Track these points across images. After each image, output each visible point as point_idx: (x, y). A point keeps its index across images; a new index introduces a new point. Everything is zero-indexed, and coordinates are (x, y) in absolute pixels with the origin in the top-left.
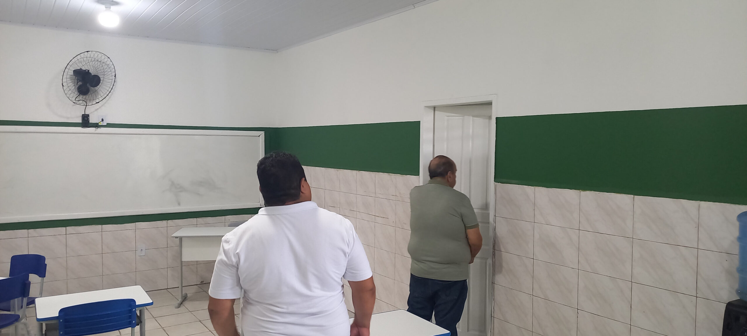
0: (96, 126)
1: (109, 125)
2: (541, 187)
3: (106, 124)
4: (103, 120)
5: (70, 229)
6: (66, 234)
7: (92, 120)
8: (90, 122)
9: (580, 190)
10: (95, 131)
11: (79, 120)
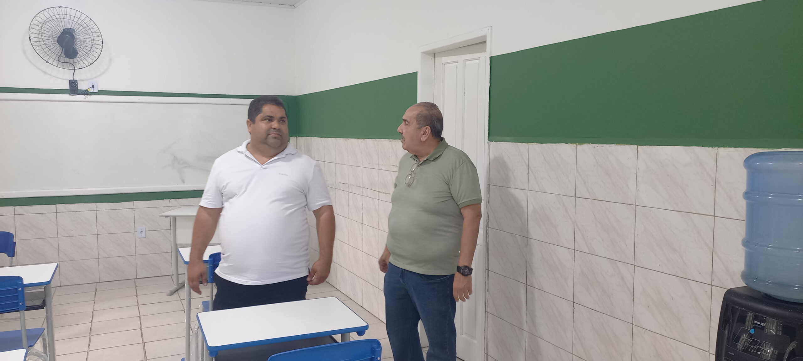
0: (86, 93)
1: (101, 93)
2: (536, 143)
3: (97, 91)
4: (93, 87)
5: (61, 207)
6: (56, 212)
7: (82, 86)
8: (78, 89)
9: (577, 144)
10: (85, 99)
11: (67, 87)
